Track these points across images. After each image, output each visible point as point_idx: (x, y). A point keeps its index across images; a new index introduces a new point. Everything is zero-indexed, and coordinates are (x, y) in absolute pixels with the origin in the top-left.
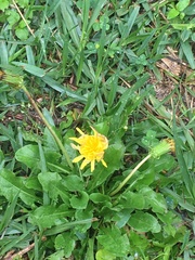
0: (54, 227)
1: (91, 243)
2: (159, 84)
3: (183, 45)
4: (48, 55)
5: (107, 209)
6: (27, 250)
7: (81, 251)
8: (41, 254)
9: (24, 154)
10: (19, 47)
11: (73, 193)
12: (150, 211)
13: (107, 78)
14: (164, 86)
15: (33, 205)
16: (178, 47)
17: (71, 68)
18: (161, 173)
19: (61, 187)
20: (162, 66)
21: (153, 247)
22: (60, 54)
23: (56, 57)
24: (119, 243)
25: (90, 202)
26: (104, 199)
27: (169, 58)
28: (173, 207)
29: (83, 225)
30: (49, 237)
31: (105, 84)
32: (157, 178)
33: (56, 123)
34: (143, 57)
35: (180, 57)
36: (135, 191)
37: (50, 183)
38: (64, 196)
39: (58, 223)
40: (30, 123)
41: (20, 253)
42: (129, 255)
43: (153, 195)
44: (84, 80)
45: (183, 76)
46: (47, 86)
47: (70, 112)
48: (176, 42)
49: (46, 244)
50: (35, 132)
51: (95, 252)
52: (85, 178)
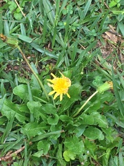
0: (37, 136)
1: (60, 146)
2: (104, 48)
3: (119, 24)
4: (34, 29)
5: (70, 125)
6: (20, 150)
7: (54, 151)
8: (29, 153)
9: (19, 90)
10: (16, 24)
11: (49, 115)
12: (97, 127)
13: (71, 44)
14: (107, 50)
15: (24, 122)
16: (116, 25)
17: (48, 38)
18: (105, 103)
19: (42, 111)
20: (106, 37)
21: (100, 150)
22: (41, 29)
23: (39, 31)
24: (78, 146)
25: (60, 121)
26: (68, 119)
27: (110, 32)
28: (112, 125)
29: (55, 135)
30: (34, 143)
31: (69, 47)
32: (102, 107)
33: (39, 72)
34: (93, 31)
35: (117, 31)
36: (88, 114)
37: (35, 108)
38: (43, 117)
39: (40, 134)
40: (22, 72)
41: (16, 152)
42: (84, 154)
43: (100, 117)
44: (56, 45)
45: (119, 43)
46: (33, 49)
47: (48, 65)
48: (115, 22)
49: (32, 147)
50: (26, 77)
51: (63, 152)
52: (57, 106)
